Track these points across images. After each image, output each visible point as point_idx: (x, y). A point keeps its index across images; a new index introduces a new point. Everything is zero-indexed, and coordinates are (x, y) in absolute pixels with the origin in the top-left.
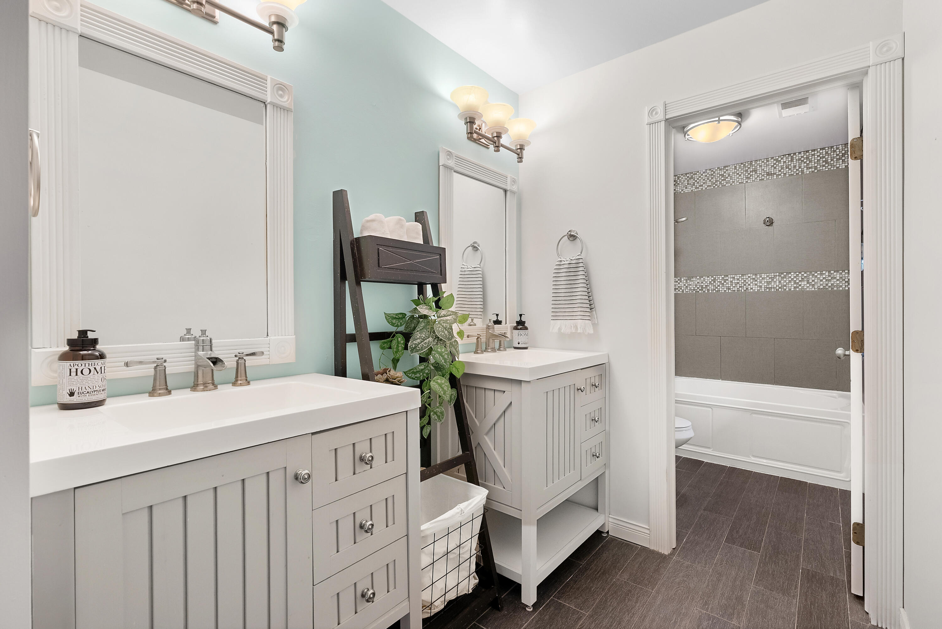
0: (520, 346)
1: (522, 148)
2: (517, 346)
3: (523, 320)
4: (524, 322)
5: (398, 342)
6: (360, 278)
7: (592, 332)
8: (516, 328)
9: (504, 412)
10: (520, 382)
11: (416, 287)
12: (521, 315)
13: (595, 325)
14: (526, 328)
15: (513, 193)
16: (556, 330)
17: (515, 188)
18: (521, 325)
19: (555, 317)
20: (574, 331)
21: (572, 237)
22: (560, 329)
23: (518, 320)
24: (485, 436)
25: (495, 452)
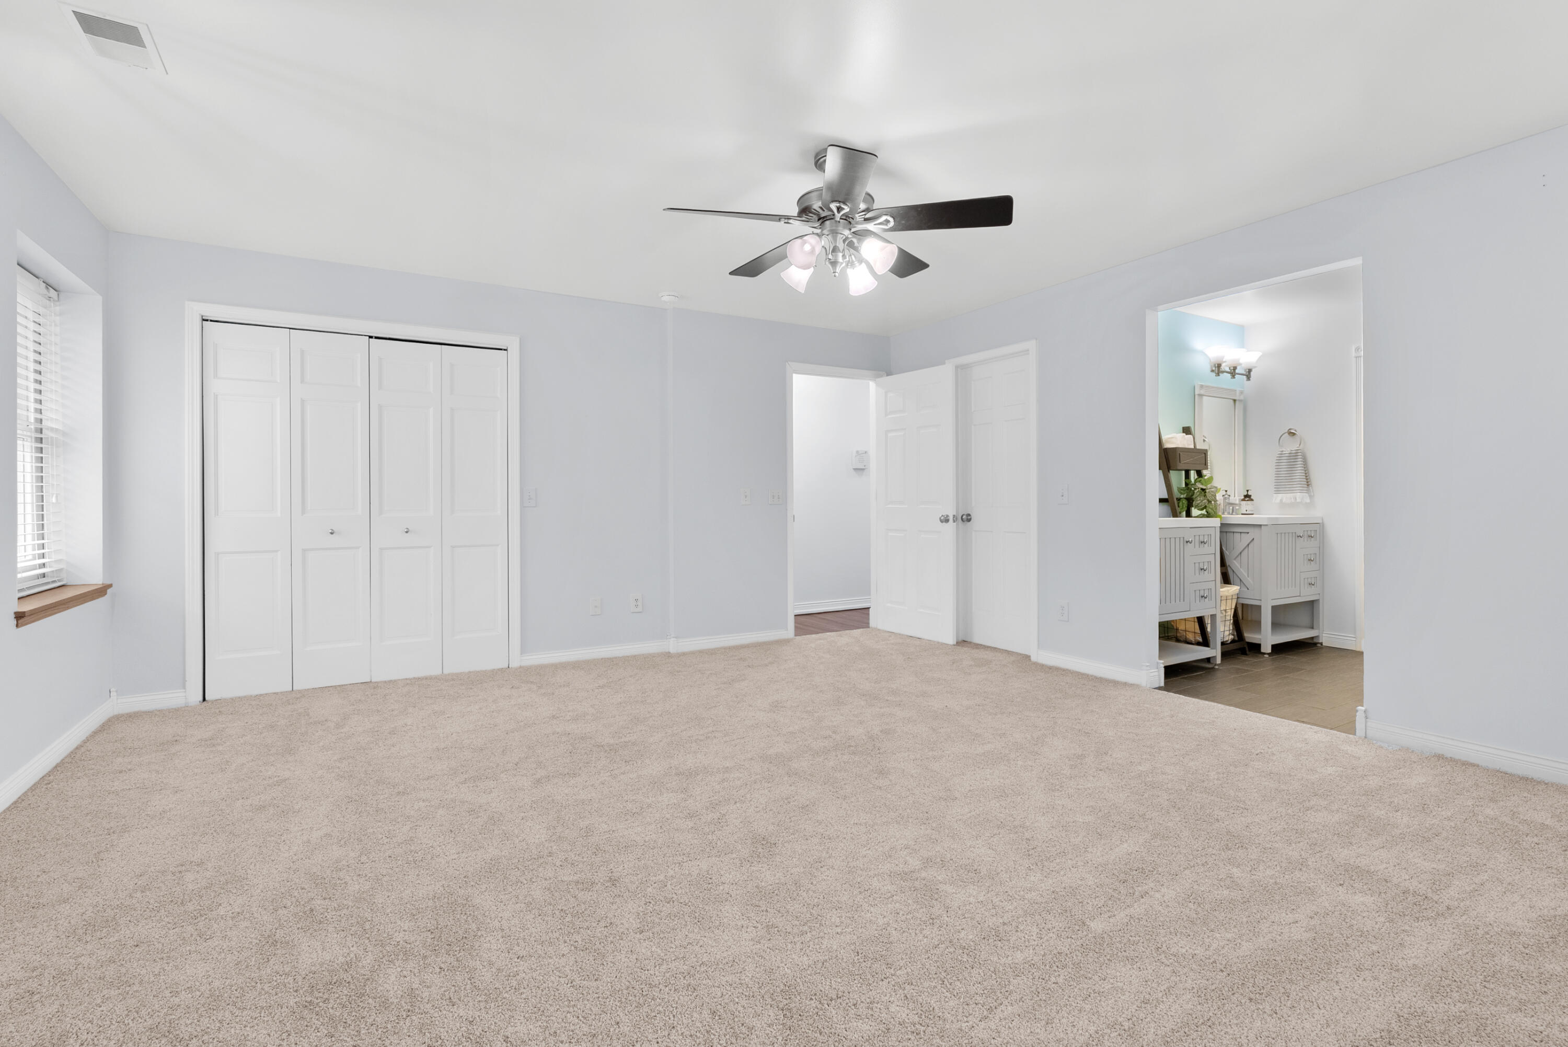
0: (1247, 512)
1: (1250, 371)
2: (1245, 512)
3: (1249, 493)
4: (1250, 496)
5: (1183, 503)
6: (1169, 468)
7: (1308, 501)
8: (1243, 500)
9: (1248, 545)
10: (1260, 526)
11: (1184, 472)
12: (1248, 491)
13: (1311, 497)
14: (1252, 500)
15: (1240, 401)
16: (1278, 501)
17: (1242, 398)
18: (1247, 497)
19: (1278, 490)
20: (1293, 501)
21: (1292, 434)
22: (1281, 500)
23: (1246, 493)
24: (1235, 561)
25: (1241, 570)
